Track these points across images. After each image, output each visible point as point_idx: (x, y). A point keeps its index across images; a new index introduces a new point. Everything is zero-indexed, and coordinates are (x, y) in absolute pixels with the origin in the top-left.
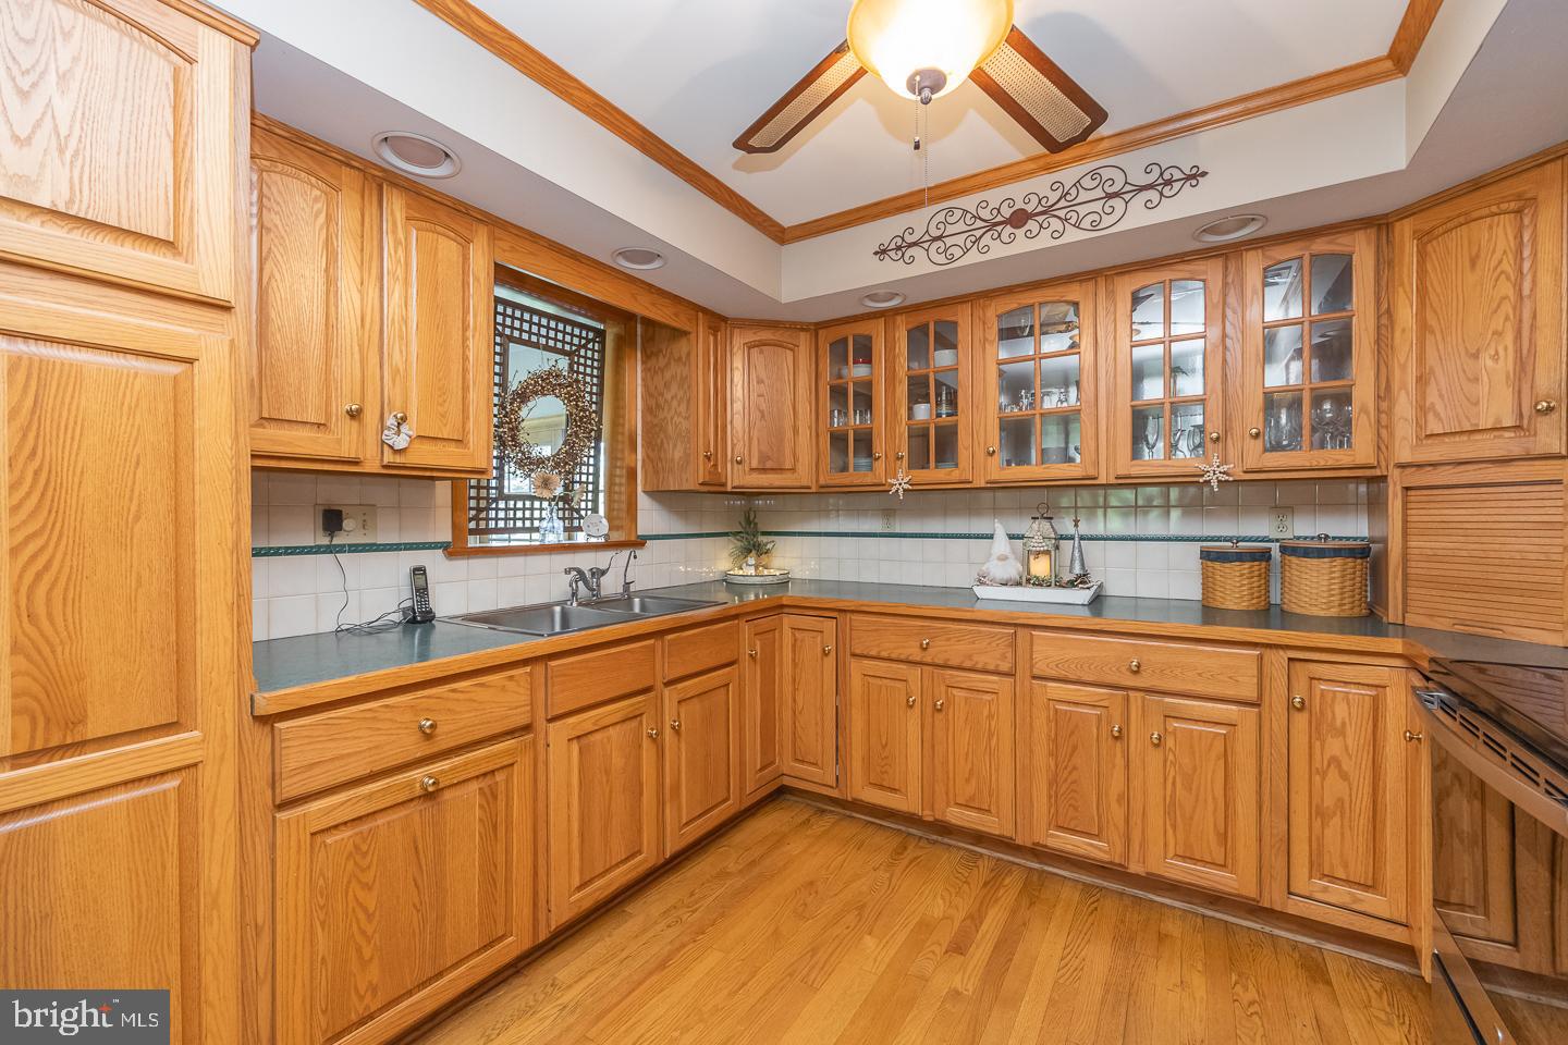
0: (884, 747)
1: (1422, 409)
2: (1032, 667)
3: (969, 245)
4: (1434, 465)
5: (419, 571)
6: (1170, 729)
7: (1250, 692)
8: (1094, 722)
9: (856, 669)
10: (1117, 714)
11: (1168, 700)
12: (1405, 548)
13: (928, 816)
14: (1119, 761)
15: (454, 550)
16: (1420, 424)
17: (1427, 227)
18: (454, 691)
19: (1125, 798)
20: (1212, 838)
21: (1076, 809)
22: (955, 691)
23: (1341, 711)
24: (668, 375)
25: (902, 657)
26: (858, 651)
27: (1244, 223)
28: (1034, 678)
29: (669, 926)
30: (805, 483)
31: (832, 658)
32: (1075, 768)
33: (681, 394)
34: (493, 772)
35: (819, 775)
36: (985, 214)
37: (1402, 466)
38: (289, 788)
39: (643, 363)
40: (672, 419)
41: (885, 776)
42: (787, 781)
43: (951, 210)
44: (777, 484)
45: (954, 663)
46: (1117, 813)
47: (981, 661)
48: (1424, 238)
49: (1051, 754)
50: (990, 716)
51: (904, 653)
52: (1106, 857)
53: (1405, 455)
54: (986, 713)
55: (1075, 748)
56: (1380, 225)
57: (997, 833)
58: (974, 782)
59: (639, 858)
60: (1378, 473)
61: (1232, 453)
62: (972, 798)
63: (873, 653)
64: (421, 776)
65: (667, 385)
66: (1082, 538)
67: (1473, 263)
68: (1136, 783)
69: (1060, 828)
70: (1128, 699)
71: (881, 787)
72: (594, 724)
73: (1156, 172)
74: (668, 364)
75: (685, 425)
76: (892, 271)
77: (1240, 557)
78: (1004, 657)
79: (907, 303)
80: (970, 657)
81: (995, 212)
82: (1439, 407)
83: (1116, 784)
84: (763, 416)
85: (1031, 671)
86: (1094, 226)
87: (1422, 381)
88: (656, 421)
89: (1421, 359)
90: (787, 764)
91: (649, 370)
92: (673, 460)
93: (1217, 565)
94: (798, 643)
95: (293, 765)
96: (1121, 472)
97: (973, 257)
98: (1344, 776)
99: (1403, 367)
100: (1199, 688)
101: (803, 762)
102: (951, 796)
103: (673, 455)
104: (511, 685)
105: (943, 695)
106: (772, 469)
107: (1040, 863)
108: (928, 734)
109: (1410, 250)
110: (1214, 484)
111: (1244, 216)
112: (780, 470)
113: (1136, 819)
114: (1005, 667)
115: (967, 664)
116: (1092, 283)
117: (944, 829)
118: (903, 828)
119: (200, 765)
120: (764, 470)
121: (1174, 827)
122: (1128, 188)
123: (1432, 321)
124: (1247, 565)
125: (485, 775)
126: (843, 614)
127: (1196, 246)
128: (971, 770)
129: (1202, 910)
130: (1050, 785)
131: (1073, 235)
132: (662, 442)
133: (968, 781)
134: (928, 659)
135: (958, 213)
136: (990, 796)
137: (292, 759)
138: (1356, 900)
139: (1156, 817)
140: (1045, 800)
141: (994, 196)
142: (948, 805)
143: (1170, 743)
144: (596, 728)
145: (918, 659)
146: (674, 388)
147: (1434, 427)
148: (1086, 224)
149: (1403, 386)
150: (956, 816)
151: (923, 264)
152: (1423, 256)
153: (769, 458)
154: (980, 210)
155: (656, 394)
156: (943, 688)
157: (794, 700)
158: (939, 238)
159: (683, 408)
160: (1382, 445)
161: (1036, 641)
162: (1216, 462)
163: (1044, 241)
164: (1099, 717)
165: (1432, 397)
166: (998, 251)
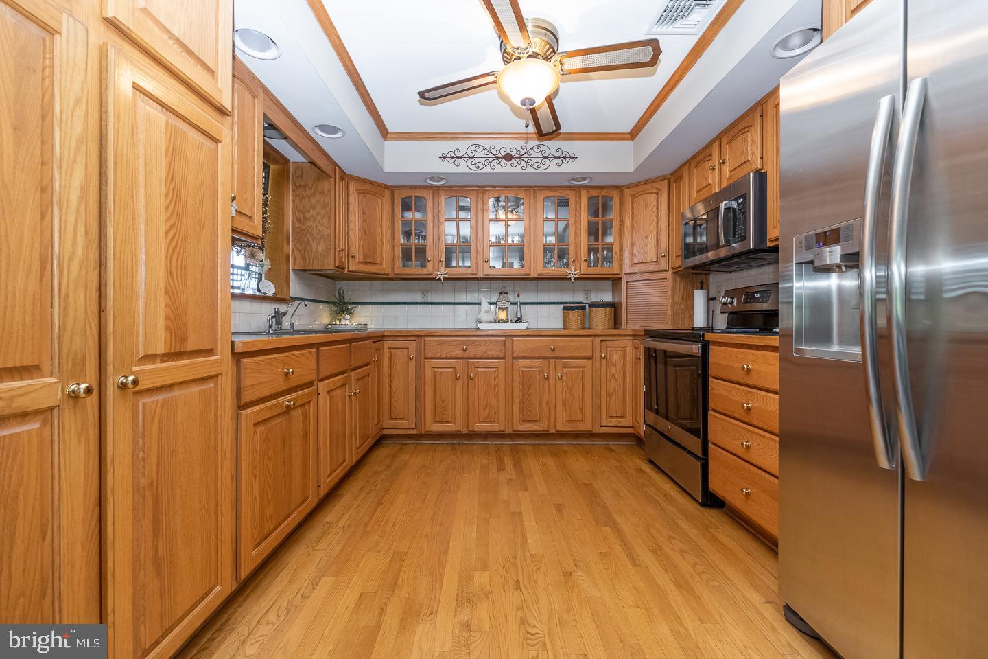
0: (443, 402)
1: (632, 254)
2: (513, 353)
3: (486, 164)
4: (635, 273)
6: (564, 372)
7: (589, 354)
8: (538, 372)
9: (428, 364)
10: (546, 369)
11: (564, 360)
12: (627, 302)
13: (465, 431)
14: (547, 387)
16: (632, 260)
17: (634, 193)
18: (294, 355)
19: (548, 403)
20: (578, 410)
21: (530, 411)
22: (479, 369)
23: (615, 357)
24: (313, 201)
25: (453, 356)
26: (429, 356)
27: (584, 179)
28: (514, 358)
29: (368, 493)
30: (387, 272)
31: (413, 362)
32: (530, 394)
33: (323, 213)
34: (305, 404)
35: (404, 425)
36: (494, 151)
37: (626, 274)
38: (247, 396)
39: (293, 191)
40: (316, 227)
41: (444, 416)
42: (385, 432)
43: (478, 145)
44: (373, 271)
45: (478, 356)
46: (546, 408)
47: (491, 353)
48: (633, 196)
49: (520, 390)
50: (495, 378)
51: (453, 354)
52: (542, 429)
53: (628, 270)
54: (493, 376)
55: (530, 386)
56: (620, 189)
57: (497, 430)
58: (487, 410)
59: (346, 463)
60: (619, 276)
61: (578, 267)
62: (487, 417)
63: (438, 356)
64: (286, 400)
65: (313, 207)
66: (521, 304)
67: (646, 207)
68: (553, 396)
69: (524, 421)
70: (549, 362)
71: (441, 422)
72: (334, 385)
73: (561, 152)
74: (314, 194)
75: (326, 231)
76: (447, 168)
77: (577, 308)
78: (501, 351)
79: (448, 184)
80: (486, 352)
81: (498, 152)
82: (637, 254)
83: (546, 397)
84: (365, 233)
85: (512, 355)
86: (538, 168)
87: (632, 245)
88: (303, 227)
89: (632, 238)
90: (387, 423)
91: (298, 195)
92: (317, 251)
93: (570, 312)
94: (393, 356)
95: (248, 384)
96: (539, 273)
97: (488, 170)
98: (616, 380)
99: (627, 240)
100: (574, 355)
101: (395, 419)
102: (477, 417)
103: (317, 248)
105: (473, 372)
106: (370, 263)
107: (513, 441)
108: (465, 392)
109: (629, 200)
110: (572, 278)
111: (584, 177)
112: (374, 263)
113: (552, 411)
114: (501, 355)
115: (485, 356)
116: (528, 191)
117: (472, 435)
118: (449, 442)
119: (220, 377)
120: (366, 263)
121: (566, 410)
122: (550, 156)
123: (635, 225)
124: (580, 311)
125: (303, 405)
126: (420, 338)
127: (568, 184)
128: (486, 405)
129: (573, 443)
130: (520, 404)
131: (530, 170)
132: (309, 240)
133: (485, 410)
134: (466, 356)
135: (481, 148)
136: (495, 414)
137: (249, 379)
138: (619, 422)
139: (559, 407)
140: (518, 411)
141: (499, 145)
142: (475, 423)
143: (564, 377)
144: (334, 388)
145: (461, 356)
146: (318, 209)
147: (636, 261)
148: (535, 166)
149: (627, 246)
150: (480, 427)
151: (463, 168)
152: (632, 202)
153: (368, 257)
154: (491, 150)
155: (304, 210)
156: (473, 368)
157: (391, 387)
158: (473, 157)
159: (325, 221)
160: (621, 267)
161: (514, 342)
162: (573, 270)
163: (518, 170)
164: (539, 371)
165: (635, 251)
166: (499, 169)
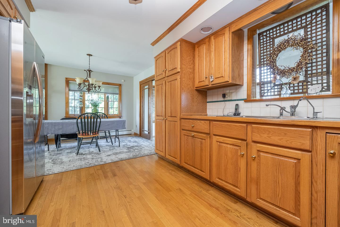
5: (237, 105)
15: (246, 101)
34: (202, 139)
38: (182, 128)
72: (223, 141)
104: (205, 124)
125: (201, 139)
144: (223, 142)
